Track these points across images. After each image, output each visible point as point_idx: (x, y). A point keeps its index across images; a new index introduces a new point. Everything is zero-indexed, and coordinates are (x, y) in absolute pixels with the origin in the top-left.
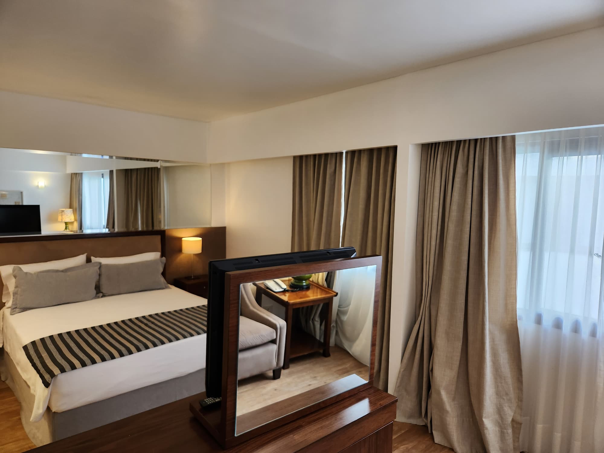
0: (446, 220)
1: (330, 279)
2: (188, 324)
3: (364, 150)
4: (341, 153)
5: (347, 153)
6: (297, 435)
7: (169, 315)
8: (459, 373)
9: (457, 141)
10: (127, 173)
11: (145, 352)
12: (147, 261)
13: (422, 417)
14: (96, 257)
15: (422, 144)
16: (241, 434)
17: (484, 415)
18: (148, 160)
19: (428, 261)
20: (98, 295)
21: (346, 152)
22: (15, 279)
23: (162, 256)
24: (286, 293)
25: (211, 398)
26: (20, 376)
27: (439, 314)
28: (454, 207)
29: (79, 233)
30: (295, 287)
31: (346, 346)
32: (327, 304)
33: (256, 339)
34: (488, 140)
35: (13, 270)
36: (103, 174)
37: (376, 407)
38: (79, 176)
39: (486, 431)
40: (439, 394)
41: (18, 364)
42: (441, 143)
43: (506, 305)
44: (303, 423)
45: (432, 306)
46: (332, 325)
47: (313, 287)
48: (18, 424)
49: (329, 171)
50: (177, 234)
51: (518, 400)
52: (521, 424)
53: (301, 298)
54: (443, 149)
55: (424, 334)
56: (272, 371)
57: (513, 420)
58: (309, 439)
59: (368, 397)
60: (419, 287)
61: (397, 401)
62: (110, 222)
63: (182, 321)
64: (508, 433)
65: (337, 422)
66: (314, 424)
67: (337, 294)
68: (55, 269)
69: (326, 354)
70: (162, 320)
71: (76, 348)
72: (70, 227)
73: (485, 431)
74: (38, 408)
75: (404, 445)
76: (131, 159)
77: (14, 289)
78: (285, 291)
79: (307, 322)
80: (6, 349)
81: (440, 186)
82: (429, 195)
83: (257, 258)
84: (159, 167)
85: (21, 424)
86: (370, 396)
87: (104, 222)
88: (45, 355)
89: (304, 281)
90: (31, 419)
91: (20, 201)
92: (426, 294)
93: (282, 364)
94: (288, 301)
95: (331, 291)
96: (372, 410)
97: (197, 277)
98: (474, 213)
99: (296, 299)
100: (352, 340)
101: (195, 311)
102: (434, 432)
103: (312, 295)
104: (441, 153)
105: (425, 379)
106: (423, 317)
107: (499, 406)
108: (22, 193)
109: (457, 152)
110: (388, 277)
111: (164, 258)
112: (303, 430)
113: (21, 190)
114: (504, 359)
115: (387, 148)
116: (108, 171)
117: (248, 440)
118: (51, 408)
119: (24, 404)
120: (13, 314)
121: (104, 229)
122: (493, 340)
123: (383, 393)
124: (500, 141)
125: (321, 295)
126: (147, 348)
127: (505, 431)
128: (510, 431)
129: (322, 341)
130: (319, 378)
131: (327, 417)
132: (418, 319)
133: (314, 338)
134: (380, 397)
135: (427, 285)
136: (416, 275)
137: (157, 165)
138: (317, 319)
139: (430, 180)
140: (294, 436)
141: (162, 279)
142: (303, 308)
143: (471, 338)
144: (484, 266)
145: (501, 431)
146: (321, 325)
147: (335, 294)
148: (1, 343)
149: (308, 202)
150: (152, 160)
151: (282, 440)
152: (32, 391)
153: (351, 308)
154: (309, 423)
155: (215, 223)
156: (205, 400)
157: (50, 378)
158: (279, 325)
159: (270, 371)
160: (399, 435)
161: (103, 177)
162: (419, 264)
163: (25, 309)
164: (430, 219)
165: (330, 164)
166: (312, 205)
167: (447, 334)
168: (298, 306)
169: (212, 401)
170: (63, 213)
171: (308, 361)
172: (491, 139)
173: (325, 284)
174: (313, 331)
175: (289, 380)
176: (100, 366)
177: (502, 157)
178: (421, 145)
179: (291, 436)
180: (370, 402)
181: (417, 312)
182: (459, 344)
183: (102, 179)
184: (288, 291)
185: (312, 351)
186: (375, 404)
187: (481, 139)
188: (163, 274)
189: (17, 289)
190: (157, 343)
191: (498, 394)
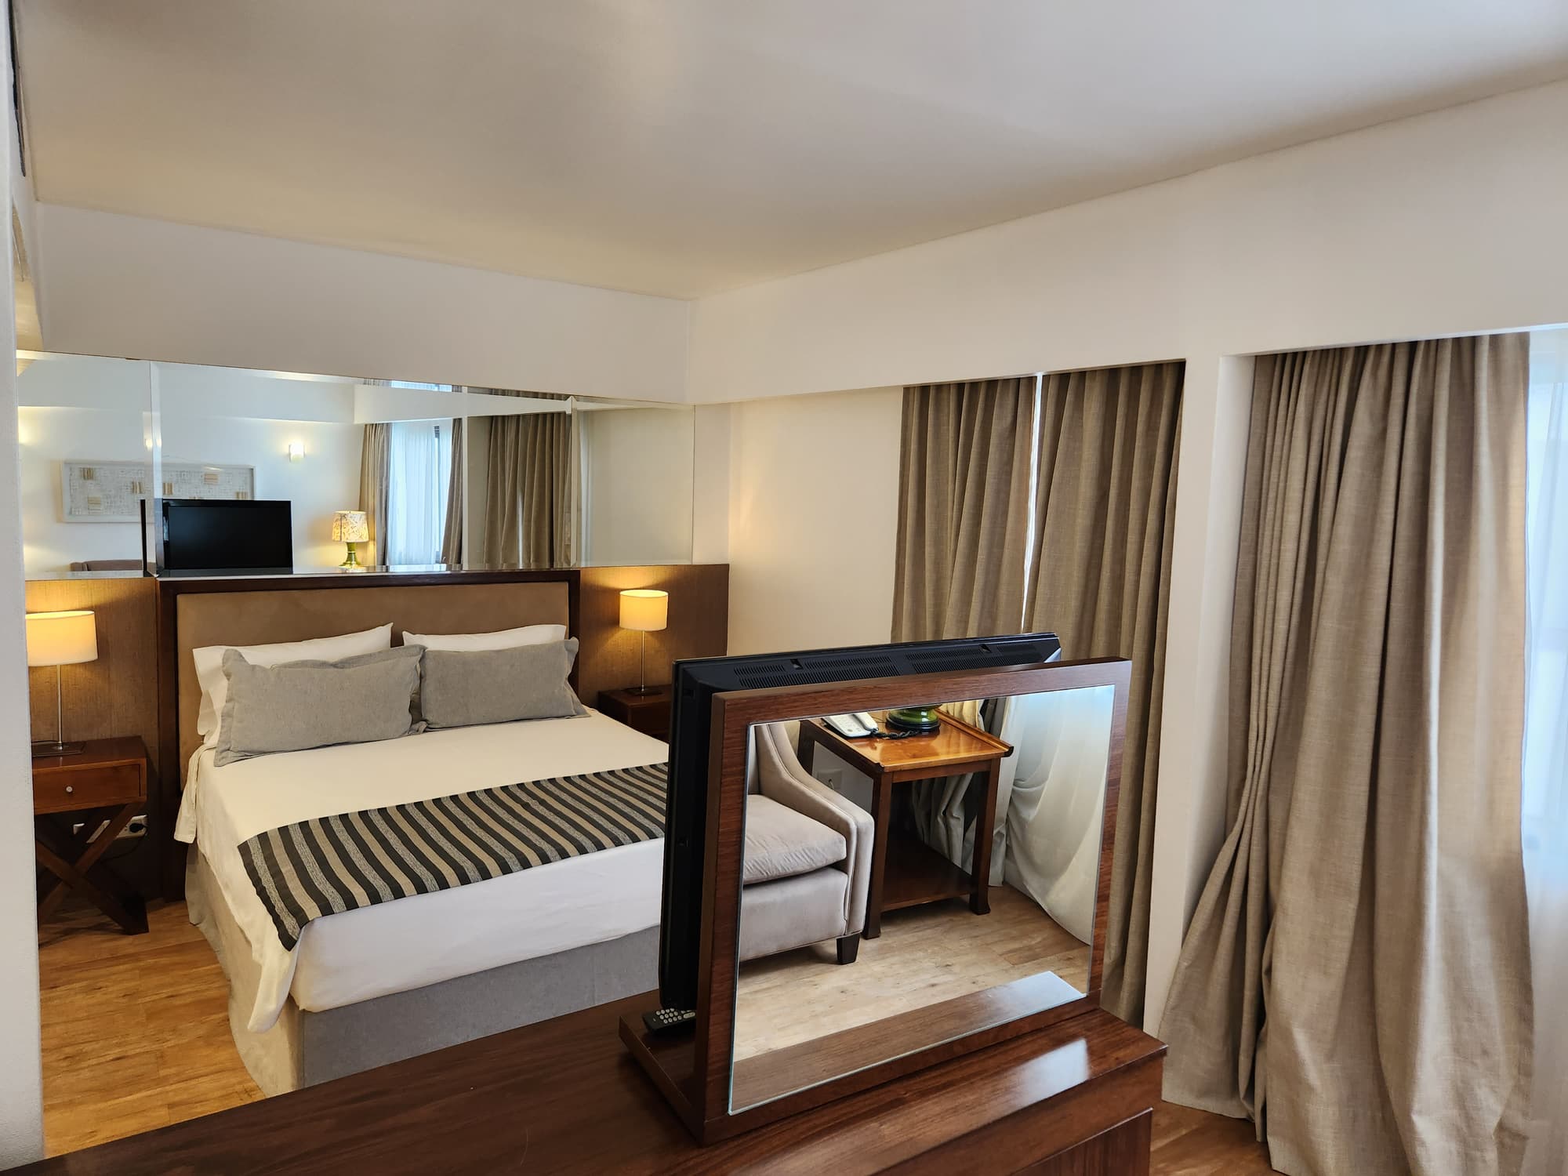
0: (1320, 563)
1: (992, 712)
2: (627, 810)
3: (1094, 372)
4: (1031, 380)
5: (1046, 378)
6: (888, 1124)
7: (583, 784)
8: (1346, 984)
9: (1356, 347)
10: (495, 424)
11: (519, 877)
12: (533, 647)
13: (1239, 1098)
14: (414, 634)
15: (1256, 356)
16: (746, 1108)
17: (1416, 1106)
18: (544, 396)
19: (1265, 673)
20: (416, 726)
21: (1043, 376)
22: (228, 679)
23: (572, 632)
24: (877, 742)
25: (672, 1010)
26: (231, 917)
27: (1293, 822)
28: (1345, 529)
29: (379, 572)
30: (901, 728)
31: (1033, 887)
32: (985, 775)
33: (794, 856)
34: (1449, 345)
35: (223, 659)
36: (437, 428)
37: (1105, 1066)
38: (381, 433)
39: (1420, 1151)
40: (1287, 1037)
41: (227, 886)
42: (1311, 354)
43: (1491, 804)
44: (906, 1094)
45: (1272, 797)
46: (995, 832)
47: (949, 727)
48: (222, 1034)
49: (998, 426)
50: (610, 580)
51: (1519, 1073)
52: (1525, 1138)
53: (914, 756)
54: (1316, 370)
55: (1250, 870)
56: (835, 942)
57: (1501, 1127)
58: (919, 1138)
59: (1086, 1037)
60: (1239, 742)
61: (1164, 1053)
62: (453, 548)
63: (612, 800)
64: (1484, 1161)
65: (996, 1099)
66: (934, 1098)
67: (1011, 749)
68: (318, 659)
69: (979, 906)
70: (564, 796)
71: (360, 855)
72: (359, 554)
73: (1418, 1148)
74: (267, 999)
75: (1184, 1168)
76: (504, 393)
77: (224, 704)
78: (873, 736)
79: (930, 817)
80: (200, 848)
81: (1303, 470)
82: (1272, 495)
83: (795, 657)
84: (569, 412)
85: (229, 1031)
86: (1089, 1033)
87: (438, 546)
88: (287, 869)
89: (925, 711)
90: (251, 1023)
91: (249, 491)
92: (1258, 764)
93: (860, 924)
94: (881, 763)
95: (993, 740)
96: (1094, 1073)
97: (654, 690)
98: (1402, 546)
99: (901, 758)
100: (1051, 873)
101: (645, 777)
102: (1269, 1138)
103: (945, 750)
104: (1308, 384)
105: (1249, 994)
106: (1248, 826)
107: (1460, 1084)
108: (252, 469)
109: (1357, 378)
110: (1152, 711)
111: (574, 639)
112: (907, 1111)
113: (251, 464)
114: (1481, 952)
115: (1158, 367)
116: (451, 419)
117: (762, 1127)
118: (296, 1000)
119: (237, 985)
120: (220, 763)
121: (438, 565)
122: (1449, 901)
123: (1126, 1029)
124: (1484, 352)
125: (969, 750)
126: (526, 864)
127: (1478, 1154)
128: (1491, 1155)
129: (969, 870)
130: (956, 969)
131: (972, 1083)
132: (1232, 831)
133: (949, 862)
134: (1118, 1038)
135: (1261, 738)
136: (1231, 710)
137: (566, 407)
138: (957, 812)
139: (1277, 453)
140: (881, 1125)
141: (570, 692)
142: (920, 781)
143: (1383, 890)
144: (1428, 696)
145: (1467, 1155)
146: (966, 829)
147: (1007, 750)
148: (191, 832)
149: (940, 506)
150: (552, 396)
151: (848, 1135)
152: (255, 956)
153: (1048, 791)
154: (924, 1094)
155: (702, 556)
156: (658, 1013)
157: (297, 926)
158: (856, 824)
159: (830, 942)
160: (1172, 1139)
161: (437, 434)
162: (1240, 681)
163: (247, 754)
164: (1274, 561)
165: (1001, 406)
166: (951, 513)
167: (1315, 874)
168: (905, 779)
169: (674, 1016)
170: (344, 521)
171: (930, 922)
172: (1457, 341)
173: (979, 721)
174: (945, 845)
175: (877, 967)
176: (414, 904)
177: (1488, 391)
178: (1254, 358)
179: (872, 1125)
180: (1091, 1051)
181: (1231, 812)
182: (1349, 907)
183: (436, 439)
184: (880, 736)
185: (941, 897)
186: (1105, 1057)
187: (1428, 342)
188: (573, 680)
189: (230, 705)
190: (549, 853)
191: (1459, 1049)
